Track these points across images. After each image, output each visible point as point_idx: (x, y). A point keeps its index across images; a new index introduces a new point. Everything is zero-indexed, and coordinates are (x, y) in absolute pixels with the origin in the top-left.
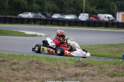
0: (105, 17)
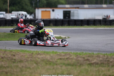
0: (20, 15)
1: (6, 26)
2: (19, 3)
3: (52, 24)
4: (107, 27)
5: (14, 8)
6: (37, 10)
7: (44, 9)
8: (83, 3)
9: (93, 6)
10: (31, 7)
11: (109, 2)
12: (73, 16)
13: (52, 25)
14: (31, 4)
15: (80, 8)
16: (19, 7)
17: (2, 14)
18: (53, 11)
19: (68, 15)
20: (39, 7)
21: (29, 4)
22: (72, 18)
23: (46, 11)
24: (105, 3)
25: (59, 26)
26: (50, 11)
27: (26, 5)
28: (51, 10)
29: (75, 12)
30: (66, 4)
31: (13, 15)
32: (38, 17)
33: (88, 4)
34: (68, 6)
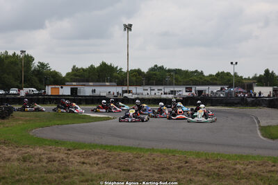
0: (30, 91)
2: (29, 80)
6: (47, 87)
7: (53, 86)
8: (88, 81)
9: (98, 83)
12: (80, 92)
15: (86, 85)
18: (62, 88)
19: (75, 92)
23: (55, 88)
24: (108, 81)
26: (59, 88)
27: (35, 82)
30: (71, 82)
32: (48, 93)
33: (92, 82)
34: (74, 83)
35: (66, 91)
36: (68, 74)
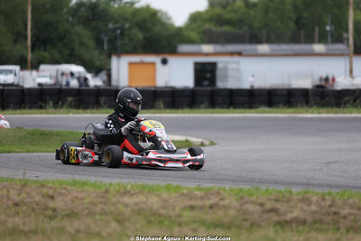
0: (63, 74)
1: (24, 108)
2: (61, 38)
3: (161, 104)
4: (328, 113)
5: (46, 55)
6: (114, 60)
7: (136, 59)
8: (256, 39)
10: (96, 53)
11: (332, 35)
12: (225, 78)
13: (162, 106)
14: (99, 42)
15: (244, 53)
16: (60, 52)
17: (10, 72)
18: (164, 62)
19: (208, 75)
20: (120, 52)
21: (91, 43)
22: (220, 84)
23: (142, 63)
24: (322, 40)
25: (183, 108)
26: (154, 64)
27: (82, 44)
28: (156, 59)
29: (230, 66)
30: (203, 42)
31: (44, 76)
32: (118, 81)
33: (268, 41)
34: (207, 48)
35: (178, 73)
36: (195, 18)
